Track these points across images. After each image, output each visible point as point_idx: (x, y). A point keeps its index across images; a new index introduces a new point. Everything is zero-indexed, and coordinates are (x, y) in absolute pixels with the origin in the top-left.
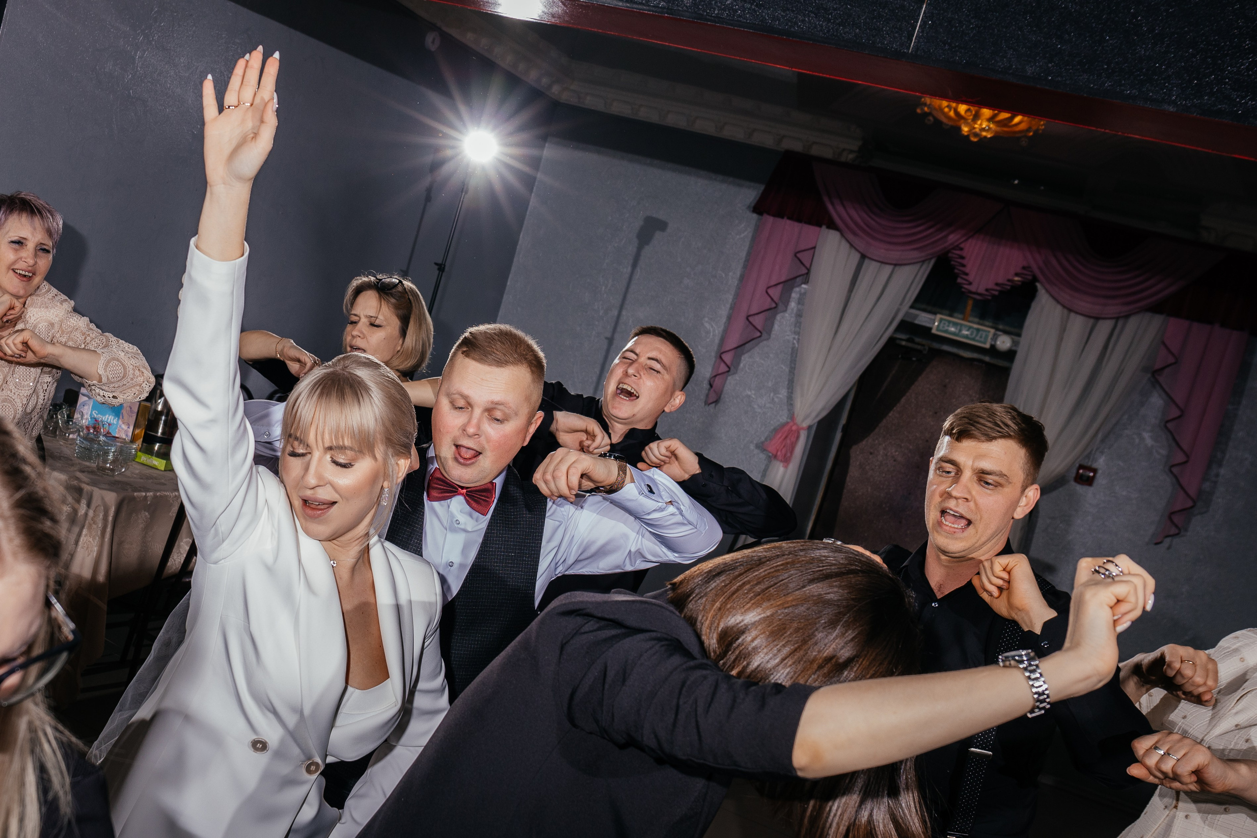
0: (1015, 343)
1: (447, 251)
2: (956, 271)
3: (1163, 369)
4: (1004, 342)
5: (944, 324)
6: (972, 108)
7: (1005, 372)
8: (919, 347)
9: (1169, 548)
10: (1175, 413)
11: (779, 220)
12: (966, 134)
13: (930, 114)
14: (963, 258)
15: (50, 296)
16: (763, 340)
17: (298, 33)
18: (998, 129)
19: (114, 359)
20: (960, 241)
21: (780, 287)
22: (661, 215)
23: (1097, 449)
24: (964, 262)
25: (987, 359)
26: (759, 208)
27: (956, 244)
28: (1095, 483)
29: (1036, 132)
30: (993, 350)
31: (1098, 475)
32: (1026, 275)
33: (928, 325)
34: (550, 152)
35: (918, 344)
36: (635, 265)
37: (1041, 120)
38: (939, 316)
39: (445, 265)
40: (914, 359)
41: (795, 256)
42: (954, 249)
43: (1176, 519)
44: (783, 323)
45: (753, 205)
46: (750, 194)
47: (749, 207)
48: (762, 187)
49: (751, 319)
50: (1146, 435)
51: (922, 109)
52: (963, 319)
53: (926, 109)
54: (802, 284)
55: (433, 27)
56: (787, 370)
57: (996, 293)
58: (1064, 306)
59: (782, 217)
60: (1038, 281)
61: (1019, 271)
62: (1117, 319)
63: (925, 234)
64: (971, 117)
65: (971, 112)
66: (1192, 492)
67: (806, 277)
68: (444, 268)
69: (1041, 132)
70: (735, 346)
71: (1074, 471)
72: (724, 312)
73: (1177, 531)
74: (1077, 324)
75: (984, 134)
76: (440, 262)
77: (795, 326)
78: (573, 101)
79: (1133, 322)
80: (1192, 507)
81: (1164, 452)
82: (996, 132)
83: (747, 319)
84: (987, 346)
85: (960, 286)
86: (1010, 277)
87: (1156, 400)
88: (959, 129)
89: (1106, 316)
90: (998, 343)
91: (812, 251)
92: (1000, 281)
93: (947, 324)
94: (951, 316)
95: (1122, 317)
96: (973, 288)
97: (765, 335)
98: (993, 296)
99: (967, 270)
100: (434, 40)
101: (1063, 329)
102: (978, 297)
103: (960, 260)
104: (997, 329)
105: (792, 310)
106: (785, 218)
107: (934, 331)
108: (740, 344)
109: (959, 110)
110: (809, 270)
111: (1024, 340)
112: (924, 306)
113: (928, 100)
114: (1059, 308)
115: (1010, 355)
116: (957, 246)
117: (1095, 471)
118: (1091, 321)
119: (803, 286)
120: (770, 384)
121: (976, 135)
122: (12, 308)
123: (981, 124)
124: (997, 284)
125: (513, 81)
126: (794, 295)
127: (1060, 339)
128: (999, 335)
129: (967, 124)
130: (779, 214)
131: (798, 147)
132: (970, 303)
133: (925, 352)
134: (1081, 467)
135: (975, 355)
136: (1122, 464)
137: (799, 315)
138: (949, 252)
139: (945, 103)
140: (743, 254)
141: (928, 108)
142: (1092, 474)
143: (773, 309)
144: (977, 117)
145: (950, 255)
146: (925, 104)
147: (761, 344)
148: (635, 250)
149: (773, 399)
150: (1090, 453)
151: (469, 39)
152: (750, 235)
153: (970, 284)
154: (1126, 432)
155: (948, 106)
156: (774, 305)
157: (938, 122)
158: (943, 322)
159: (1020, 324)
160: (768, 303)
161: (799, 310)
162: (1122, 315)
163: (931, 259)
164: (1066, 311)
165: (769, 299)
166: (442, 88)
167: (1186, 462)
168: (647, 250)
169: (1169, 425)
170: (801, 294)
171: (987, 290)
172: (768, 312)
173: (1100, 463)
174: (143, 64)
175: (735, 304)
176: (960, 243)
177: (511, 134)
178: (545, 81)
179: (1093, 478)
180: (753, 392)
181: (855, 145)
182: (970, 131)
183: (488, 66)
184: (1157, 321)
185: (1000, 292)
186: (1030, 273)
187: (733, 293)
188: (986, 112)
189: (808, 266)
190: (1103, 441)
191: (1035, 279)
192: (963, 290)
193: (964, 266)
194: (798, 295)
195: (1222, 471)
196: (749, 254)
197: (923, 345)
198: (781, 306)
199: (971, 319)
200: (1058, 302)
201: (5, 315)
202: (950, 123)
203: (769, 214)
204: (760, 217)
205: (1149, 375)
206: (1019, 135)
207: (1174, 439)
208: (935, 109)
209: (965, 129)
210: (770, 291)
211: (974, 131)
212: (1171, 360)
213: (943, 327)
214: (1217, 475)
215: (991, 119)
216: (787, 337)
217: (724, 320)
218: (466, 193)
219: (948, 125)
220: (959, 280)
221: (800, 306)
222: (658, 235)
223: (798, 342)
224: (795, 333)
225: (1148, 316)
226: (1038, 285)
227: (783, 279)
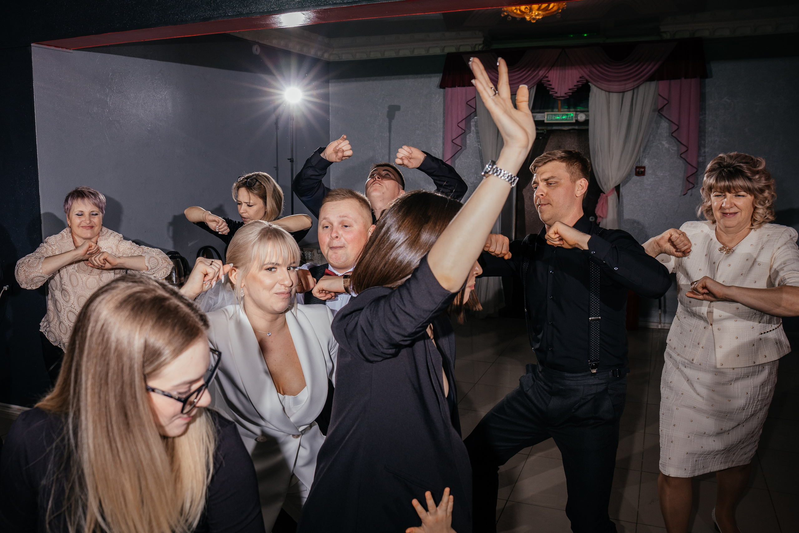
0: (587, 116)
1: (292, 151)
2: (548, 89)
3: (663, 107)
4: (581, 117)
5: (550, 116)
6: (527, 7)
7: (587, 131)
8: (541, 131)
9: (691, 195)
10: (675, 127)
11: (454, 89)
12: (529, 20)
13: (508, 15)
14: (549, 81)
15: (108, 234)
16: (464, 150)
17: (187, 65)
18: (544, 13)
19: (151, 257)
20: (545, 74)
21: (464, 122)
22: (396, 103)
23: (642, 156)
24: (550, 83)
25: (576, 127)
26: (443, 85)
27: (544, 75)
28: (646, 174)
29: (563, 9)
30: (577, 123)
31: (646, 169)
32: (582, 81)
33: (542, 119)
34: (333, 88)
35: (541, 130)
36: (390, 132)
37: (564, 2)
38: (546, 113)
39: (293, 159)
40: (540, 138)
41: (467, 104)
42: (543, 78)
43: (691, 180)
44: (471, 139)
45: (439, 85)
46: (436, 80)
47: (437, 86)
48: (441, 75)
49: (454, 141)
50: (664, 143)
51: (504, 14)
52: (558, 111)
53: (505, 14)
54: (474, 117)
55: (255, 43)
56: (479, 161)
57: (571, 94)
58: (606, 91)
59: (455, 87)
60: (589, 82)
61: (579, 79)
62: (633, 89)
63: (527, 74)
64: (528, 11)
65: (528, 8)
66: (694, 164)
67: (475, 113)
68: (293, 160)
69: (565, 8)
70: (450, 157)
71: (634, 170)
72: (440, 142)
73: (693, 186)
74: (615, 98)
75: (538, 17)
76: (290, 158)
77: (477, 139)
78: (337, 59)
79: (642, 88)
80: (697, 171)
81: (675, 148)
82: (543, 15)
83: (452, 142)
84: (574, 121)
85: (552, 95)
86: (575, 84)
87: (664, 124)
88: (525, 19)
89: (627, 90)
90: (579, 118)
91: (475, 99)
92: (571, 87)
93: (551, 116)
94: (552, 111)
95: (636, 88)
96: (558, 95)
97: (463, 148)
98: (570, 96)
99: (553, 87)
100: (257, 49)
101: (608, 102)
102: (563, 98)
103: (548, 83)
104: (576, 112)
105: (473, 131)
106: (457, 86)
107: (546, 121)
108: (453, 155)
109: (521, 9)
110: (476, 109)
111: (591, 113)
112: (538, 111)
113: (505, 9)
114: (603, 92)
115: (586, 122)
116: (545, 76)
117: (644, 168)
118: (621, 94)
119: (475, 118)
120: (473, 170)
121: (534, 19)
122: (90, 247)
123: (535, 13)
124: (570, 89)
125: (301, 58)
126: (472, 124)
127: (609, 107)
128: (578, 114)
129: (528, 15)
130: (453, 86)
131: (453, 50)
132: (559, 102)
133: (545, 133)
134: (637, 167)
135: (570, 127)
136: (656, 160)
137: (477, 133)
138: (541, 80)
139: (514, 8)
140: (442, 110)
141: (506, 13)
142: (643, 170)
143: (464, 133)
144: (531, 10)
145: (542, 81)
146: (505, 11)
147: (463, 152)
148: (388, 124)
149: (477, 178)
150: (639, 160)
151: (275, 43)
152: (442, 100)
153: (556, 93)
154: (654, 144)
155: (515, 9)
156: (464, 131)
157: (514, 18)
158: (549, 116)
159: (587, 106)
160: (460, 131)
161: (477, 130)
162: (635, 87)
163: (534, 86)
164: (607, 93)
165: (460, 129)
166: (268, 71)
167: (687, 150)
168: (394, 122)
169: (674, 135)
170: (475, 122)
171: (565, 94)
172: (462, 135)
173: (646, 162)
174: (112, 103)
175: (444, 136)
176: (546, 74)
177: (308, 84)
178: (319, 53)
179: (644, 171)
180: (466, 177)
181: (480, 41)
182: (530, 18)
183: (287, 53)
184: (653, 84)
185: (572, 93)
186: (584, 79)
187: (442, 131)
188: (535, 7)
189: (475, 107)
190: (644, 151)
191: (588, 82)
192: (554, 97)
193: (551, 85)
194: (474, 123)
195: (707, 150)
196: (444, 110)
197: (543, 130)
198: (467, 131)
199: (562, 110)
200: (602, 89)
201: (88, 251)
202: (520, 17)
203: (448, 87)
204: (445, 90)
205: (657, 113)
206: (555, 13)
207: (678, 141)
208: (510, 12)
209: (528, 18)
210: (460, 125)
211: (532, 17)
212: (666, 102)
213: (550, 118)
214: (705, 152)
215: (539, 9)
216: (475, 145)
217: (441, 146)
218: (293, 120)
219: (519, 18)
220: (551, 93)
221: (476, 128)
222: (397, 113)
223: (480, 146)
224: (478, 142)
225: (648, 83)
226: (590, 84)
227: (464, 117)
